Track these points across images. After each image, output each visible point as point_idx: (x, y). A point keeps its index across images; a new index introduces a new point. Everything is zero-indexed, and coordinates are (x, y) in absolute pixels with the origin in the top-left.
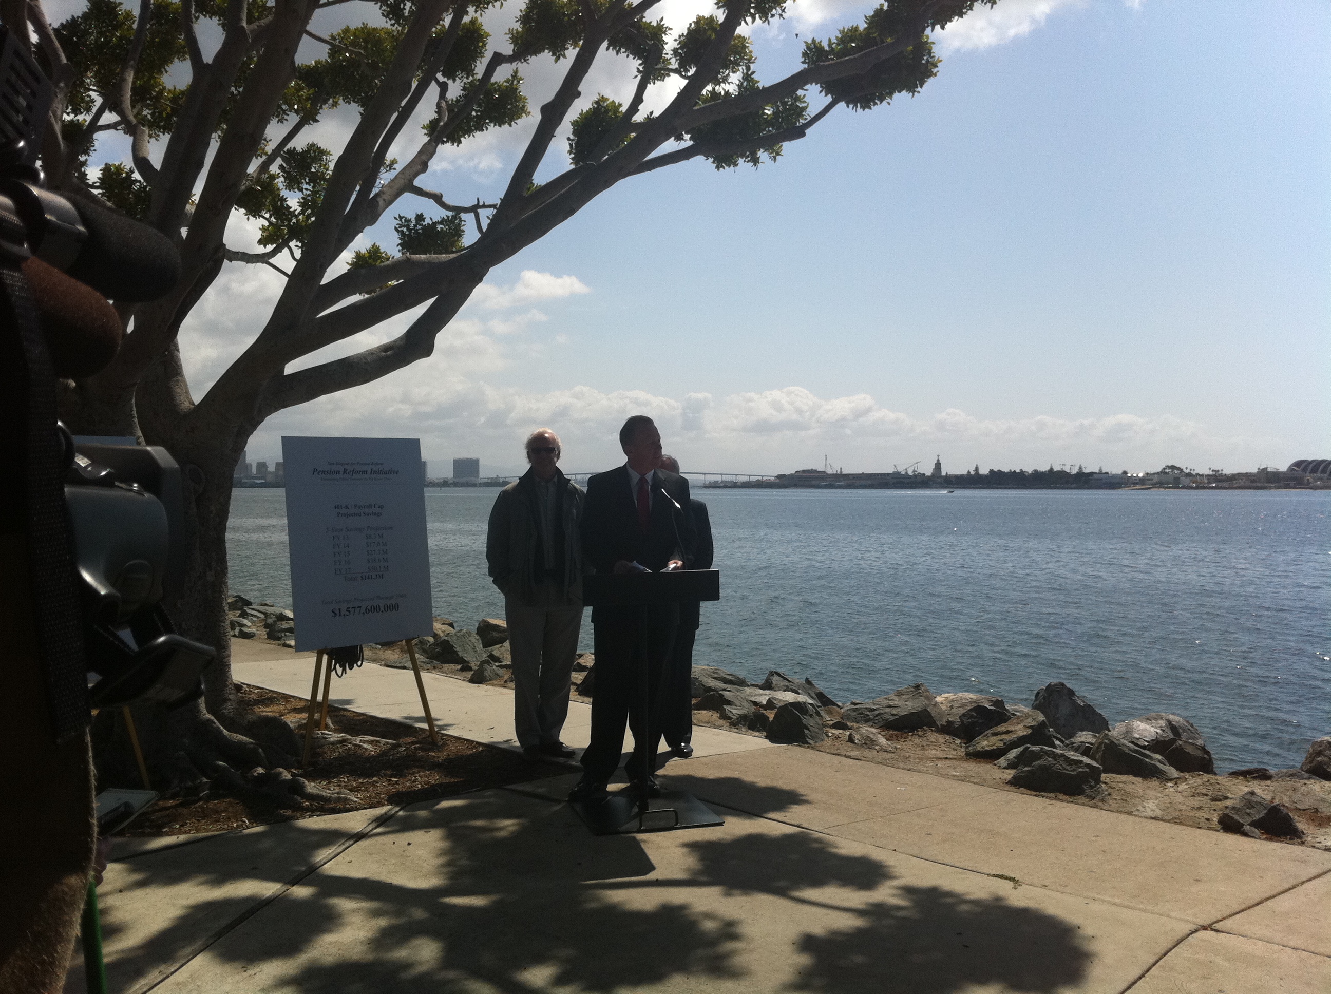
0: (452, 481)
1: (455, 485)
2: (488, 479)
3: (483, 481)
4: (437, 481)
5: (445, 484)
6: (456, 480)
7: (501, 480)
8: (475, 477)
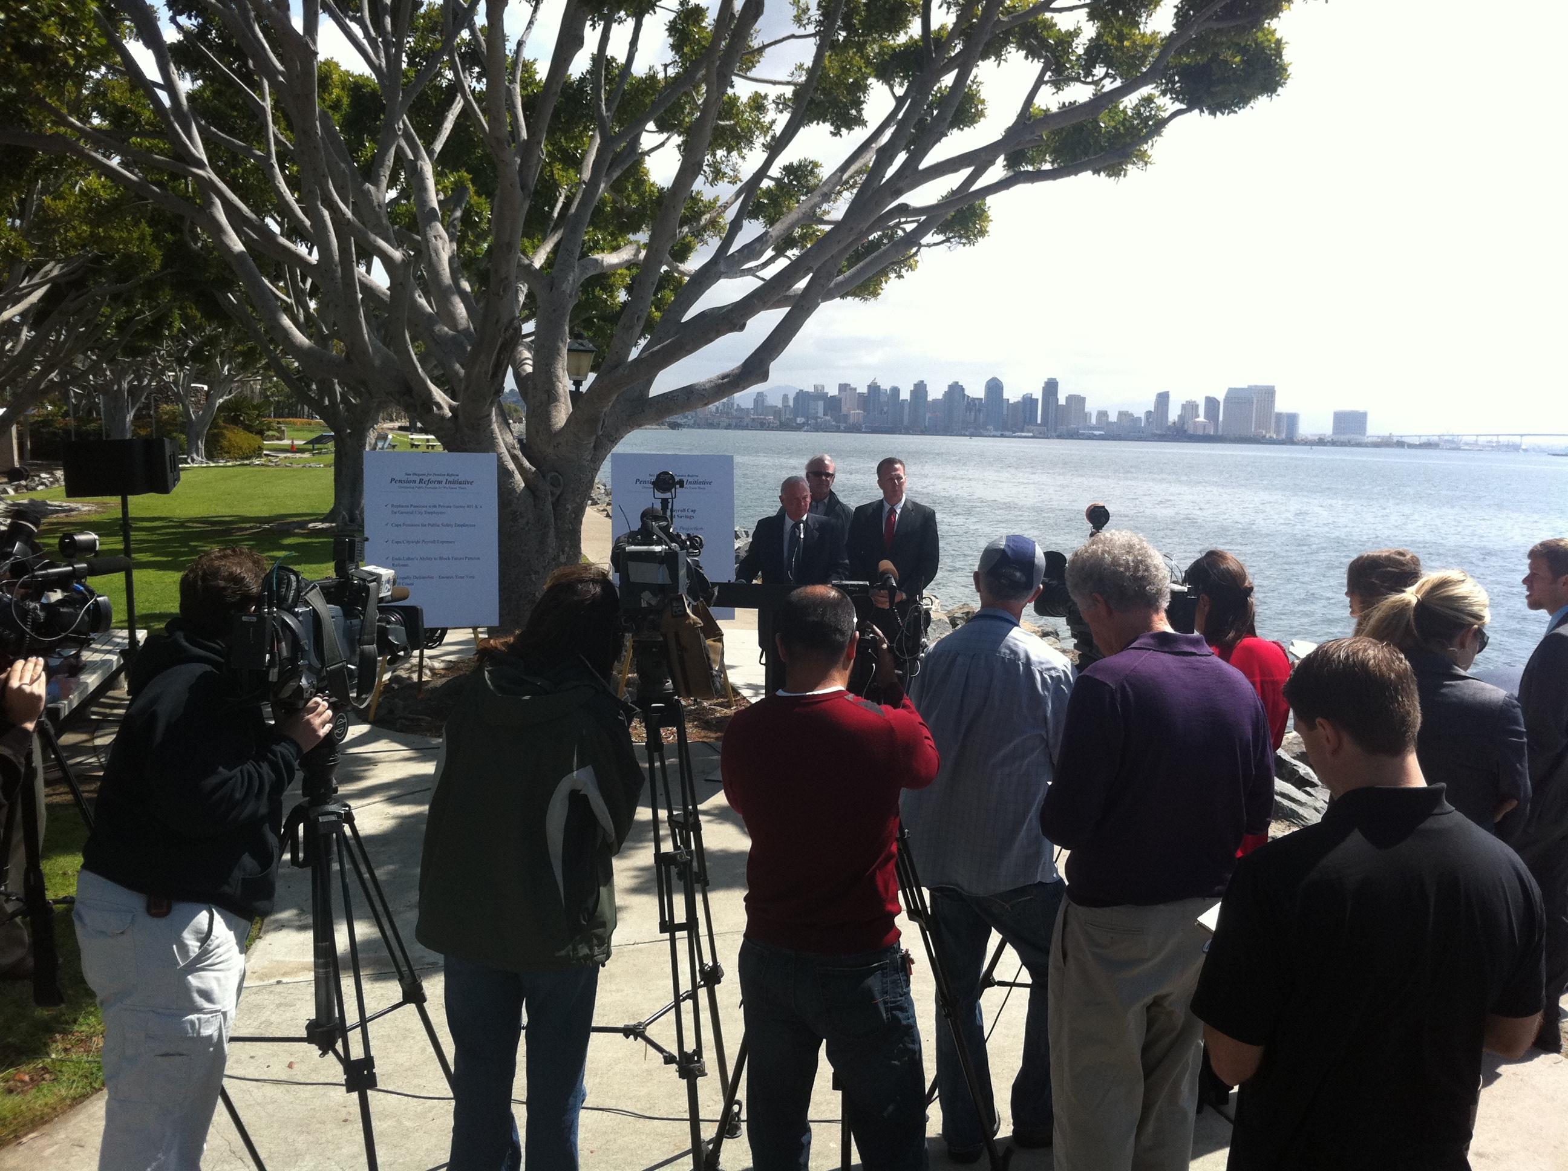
0: (1330, 439)
1: (1334, 443)
2: (1379, 437)
3: (1370, 440)
4: (1310, 438)
5: (1321, 442)
6: (1336, 438)
7: (1395, 440)
8: (1360, 434)
